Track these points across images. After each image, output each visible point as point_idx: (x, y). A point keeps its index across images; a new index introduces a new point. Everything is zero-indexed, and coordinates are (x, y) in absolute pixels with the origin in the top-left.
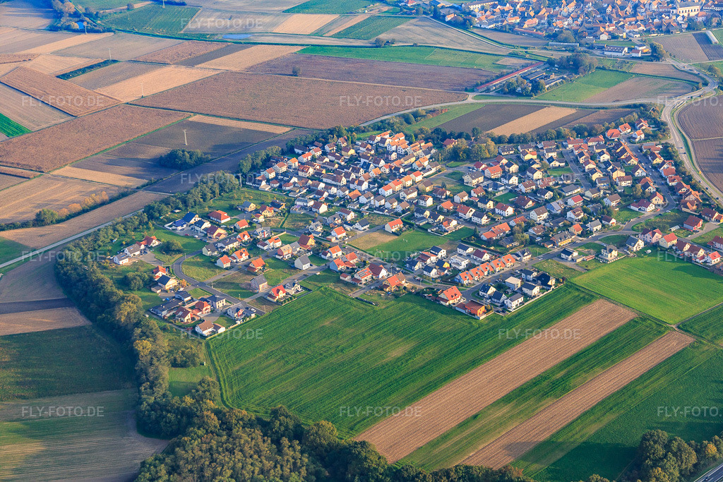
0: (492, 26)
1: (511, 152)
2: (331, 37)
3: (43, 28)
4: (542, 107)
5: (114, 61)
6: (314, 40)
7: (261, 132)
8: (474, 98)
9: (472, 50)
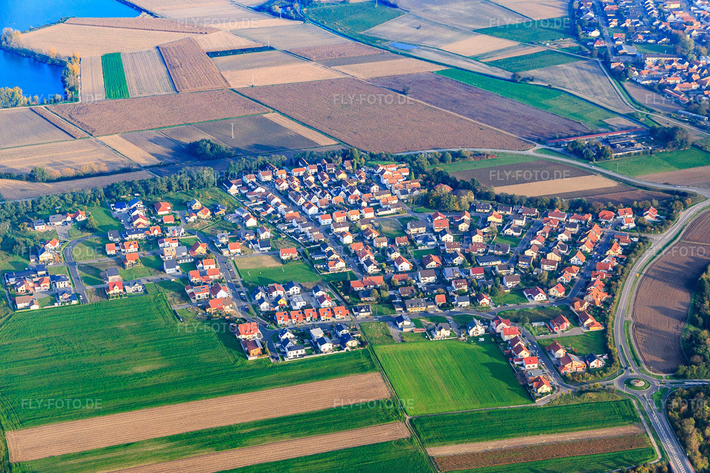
0: (647, 82)
1: (486, 211)
2: (485, 63)
3: (253, 7)
4: (589, 174)
5: (271, 48)
6: (466, 63)
7: (308, 140)
8: (537, 151)
9: (597, 102)
